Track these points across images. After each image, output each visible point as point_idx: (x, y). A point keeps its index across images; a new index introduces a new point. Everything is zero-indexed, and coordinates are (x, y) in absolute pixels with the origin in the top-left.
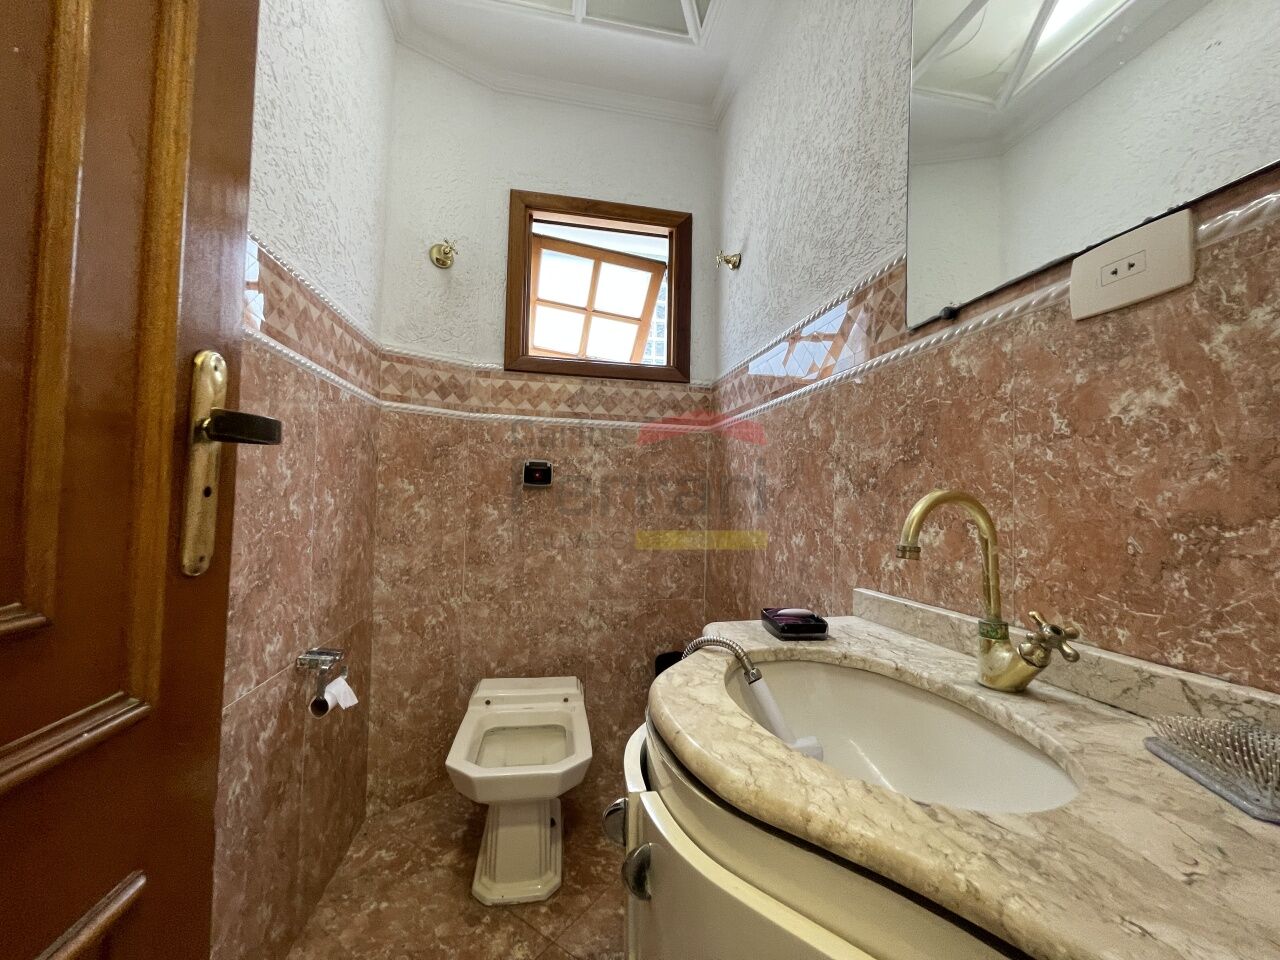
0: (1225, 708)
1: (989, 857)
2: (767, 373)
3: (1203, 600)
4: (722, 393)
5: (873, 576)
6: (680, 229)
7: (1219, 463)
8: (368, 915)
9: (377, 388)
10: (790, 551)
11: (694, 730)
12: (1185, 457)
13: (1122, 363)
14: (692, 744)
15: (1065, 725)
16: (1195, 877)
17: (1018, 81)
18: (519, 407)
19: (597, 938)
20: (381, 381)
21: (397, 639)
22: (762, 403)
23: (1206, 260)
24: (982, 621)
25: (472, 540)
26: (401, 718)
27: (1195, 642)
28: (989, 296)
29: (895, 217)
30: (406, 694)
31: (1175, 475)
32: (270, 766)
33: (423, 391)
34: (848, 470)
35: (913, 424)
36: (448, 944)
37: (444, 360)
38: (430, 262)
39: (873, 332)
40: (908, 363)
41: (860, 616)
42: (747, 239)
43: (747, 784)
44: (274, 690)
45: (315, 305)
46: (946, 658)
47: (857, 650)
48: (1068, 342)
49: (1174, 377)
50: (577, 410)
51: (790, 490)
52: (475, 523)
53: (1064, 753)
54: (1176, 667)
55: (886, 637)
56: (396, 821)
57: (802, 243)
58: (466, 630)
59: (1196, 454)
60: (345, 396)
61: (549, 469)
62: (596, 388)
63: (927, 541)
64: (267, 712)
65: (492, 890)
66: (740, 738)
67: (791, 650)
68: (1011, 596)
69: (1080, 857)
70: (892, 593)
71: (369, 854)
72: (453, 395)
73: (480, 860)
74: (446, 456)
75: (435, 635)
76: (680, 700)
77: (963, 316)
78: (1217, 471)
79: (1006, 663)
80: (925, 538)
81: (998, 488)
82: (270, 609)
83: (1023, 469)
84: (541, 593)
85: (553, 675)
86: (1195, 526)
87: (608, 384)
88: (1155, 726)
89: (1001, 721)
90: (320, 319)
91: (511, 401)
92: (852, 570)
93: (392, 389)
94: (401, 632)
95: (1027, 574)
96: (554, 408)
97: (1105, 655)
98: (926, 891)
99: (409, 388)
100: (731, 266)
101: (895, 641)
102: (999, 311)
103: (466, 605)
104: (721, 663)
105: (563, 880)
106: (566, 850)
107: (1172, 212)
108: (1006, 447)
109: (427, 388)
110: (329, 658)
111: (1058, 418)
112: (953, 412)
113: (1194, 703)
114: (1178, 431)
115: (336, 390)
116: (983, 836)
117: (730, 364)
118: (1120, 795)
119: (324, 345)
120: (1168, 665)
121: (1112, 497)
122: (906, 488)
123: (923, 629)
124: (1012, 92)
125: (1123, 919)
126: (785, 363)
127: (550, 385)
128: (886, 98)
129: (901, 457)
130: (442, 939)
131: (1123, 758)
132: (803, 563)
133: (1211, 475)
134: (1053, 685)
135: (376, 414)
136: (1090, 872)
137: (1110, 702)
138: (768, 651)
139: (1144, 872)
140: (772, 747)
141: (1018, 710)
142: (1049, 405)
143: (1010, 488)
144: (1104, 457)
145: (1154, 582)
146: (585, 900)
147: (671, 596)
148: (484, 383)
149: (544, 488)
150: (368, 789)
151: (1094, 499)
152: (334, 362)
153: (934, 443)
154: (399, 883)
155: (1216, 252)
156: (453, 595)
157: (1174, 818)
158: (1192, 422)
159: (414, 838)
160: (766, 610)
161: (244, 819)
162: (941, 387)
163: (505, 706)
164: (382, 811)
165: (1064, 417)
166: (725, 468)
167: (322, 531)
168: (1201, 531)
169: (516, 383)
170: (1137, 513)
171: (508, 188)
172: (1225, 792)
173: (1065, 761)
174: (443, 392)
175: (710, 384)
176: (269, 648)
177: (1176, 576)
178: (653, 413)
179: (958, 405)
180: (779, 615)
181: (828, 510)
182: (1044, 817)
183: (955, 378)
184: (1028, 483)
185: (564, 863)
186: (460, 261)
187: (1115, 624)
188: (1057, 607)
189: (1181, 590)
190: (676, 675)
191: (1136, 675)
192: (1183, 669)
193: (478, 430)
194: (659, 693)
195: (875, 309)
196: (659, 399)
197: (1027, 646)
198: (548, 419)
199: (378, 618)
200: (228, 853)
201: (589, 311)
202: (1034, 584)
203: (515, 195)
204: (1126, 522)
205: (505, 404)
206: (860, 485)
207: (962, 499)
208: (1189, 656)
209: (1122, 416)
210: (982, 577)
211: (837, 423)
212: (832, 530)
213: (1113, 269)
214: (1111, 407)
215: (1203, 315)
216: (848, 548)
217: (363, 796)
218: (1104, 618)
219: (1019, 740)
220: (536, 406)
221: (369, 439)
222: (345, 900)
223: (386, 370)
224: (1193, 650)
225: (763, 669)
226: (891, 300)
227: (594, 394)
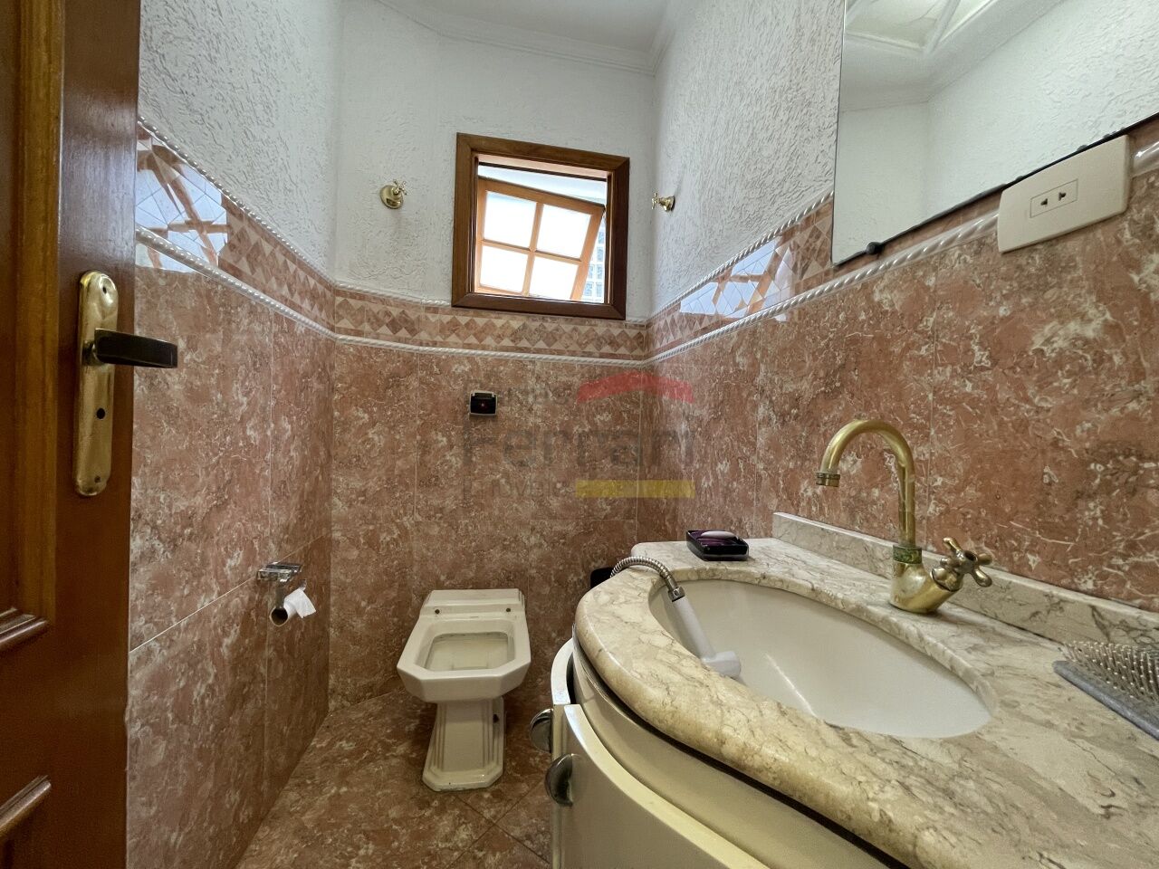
0: (1133, 634)
1: (902, 784)
2: (697, 311)
3: (1118, 529)
4: (656, 330)
5: (793, 503)
6: (618, 173)
7: (1141, 394)
8: (330, 798)
9: (332, 322)
10: (716, 477)
11: (616, 648)
12: (1107, 388)
13: (1048, 295)
14: (612, 661)
15: (975, 648)
16: (1112, 810)
17: (946, 27)
18: (466, 342)
19: (534, 821)
20: (335, 315)
21: (354, 554)
22: (692, 339)
23: (1141, 188)
24: (897, 545)
25: (422, 463)
26: (359, 625)
27: (1106, 569)
28: (916, 231)
29: (824, 155)
30: (363, 604)
31: (1096, 405)
32: (234, 668)
33: (375, 325)
34: (771, 401)
35: (835, 357)
36: (400, 824)
37: (395, 296)
38: (381, 203)
39: (800, 268)
40: (830, 301)
41: (779, 538)
42: (680, 182)
43: (664, 704)
44: (236, 601)
45: (266, 240)
46: (859, 580)
47: (775, 571)
48: (993, 275)
49: (1101, 309)
50: (519, 345)
51: (717, 420)
52: (425, 448)
53: (975, 676)
54: (1086, 593)
55: (803, 558)
56: (356, 715)
57: (733, 184)
58: (417, 545)
59: (1119, 385)
60: (300, 329)
61: (494, 399)
62: (537, 324)
63: (845, 469)
64: (229, 620)
65: (441, 778)
66: (659, 657)
67: (712, 570)
68: (924, 522)
69: (995, 787)
70: (810, 517)
71: (331, 745)
72: (404, 329)
73: (430, 751)
74: (398, 386)
75: (389, 551)
76: (604, 618)
77: (888, 251)
78: (1139, 402)
79: (919, 586)
80: (843, 466)
81: (916, 418)
82: (229, 527)
83: (941, 400)
84: (487, 514)
85: (497, 587)
86: (1113, 456)
87: (549, 320)
88: (1064, 650)
89: (914, 641)
90: (272, 254)
91: (458, 335)
92: (773, 495)
93: (346, 323)
94: (358, 547)
95: (940, 501)
96: (499, 343)
97: (1016, 580)
98: (838, 818)
99: (362, 322)
100: (665, 208)
101: (811, 562)
102: (925, 244)
103: (418, 524)
104: (645, 582)
105: (504, 770)
106: (508, 743)
107: (1108, 139)
108: (925, 379)
109: (379, 323)
110: (288, 571)
111: (979, 350)
112: (875, 345)
113: (1102, 627)
114: (1102, 361)
115: (291, 323)
116: (897, 762)
117: (663, 303)
118: (1030, 719)
119: (277, 279)
120: (1077, 590)
121: (1030, 428)
122: (826, 418)
123: (838, 551)
124: (939, 38)
125: (1041, 856)
126: (715, 300)
127: (495, 321)
128: (819, 35)
129: (823, 389)
130: (395, 821)
131: (1034, 681)
132: (727, 488)
133: (1133, 406)
134: (961, 606)
135: (331, 346)
136: (1005, 801)
137: (1019, 624)
138: (691, 571)
139: (1061, 804)
140: (690, 666)
141: (930, 632)
142: (970, 338)
143: (928, 419)
144: (1024, 389)
145: (1068, 510)
146: (524, 788)
147: (606, 517)
148: (433, 318)
149: (488, 417)
150: (330, 687)
151: (1012, 430)
152: (289, 296)
153: (855, 376)
154: (357, 770)
155: (1152, 179)
156: (405, 514)
157: (1087, 745)
158: (1116, 353)
159: (372, 731)
160: (690, 532)
161: (210, 717)
162: (864, 321)
163: (454, 615)
164: (343, 707)
165: (985, 349)
166: (657, 400)
167: (279, 455)
168: (1118, 461)
169: (463, 319)
170: (1055, 444)
171: (455, 132)
172: (1138, 719)
173: (975, 684)
174: (394, 326)
175: (644, 321)
176: (230, 562)
177: (1091, 505)
178: (590, 348)
179: (880, 339)
180: (702, 537)
181: (752, 439)
182: (957, 742)
183: (877, 311)
184: (945, 414)
185: (506, 754)
186: (410, 201)
187: (1026, 550)
188: (969, 533)
189: (1095, 519)
190: (602, 593)
191: (1046, 599)
192: (1092, 595)
193: (427, 362)
194: (586, 611)
195: (802, 246)
196: (597, 334)
197: (940, 571)
198: (493, 353)
199: (337, 535)
200: (195, 746)
201: (532, 251)
202: (948, 511)
203: (461, 139)
204: (1043, 452)
205: (453, 338)
206: (783, 416)
207: (882, 429)
208: (1099, 582)
209: (1045, 348)
210: (897, 504)
211: (762, 357)
212: (755, 458)
213: (1044, 200)
214: (1034, 338)
215: (1133, 245)
216: (770, 475)
217: (324, 693)
218: (1016, 544)
219: (929, 659)
220: (481, 341)
221: (324, 369)
222: (308, 785)
223: (340, 305)
224: (1103, 576)
225: (685, 587)
226: (818, 237)
227: (536, 330)
